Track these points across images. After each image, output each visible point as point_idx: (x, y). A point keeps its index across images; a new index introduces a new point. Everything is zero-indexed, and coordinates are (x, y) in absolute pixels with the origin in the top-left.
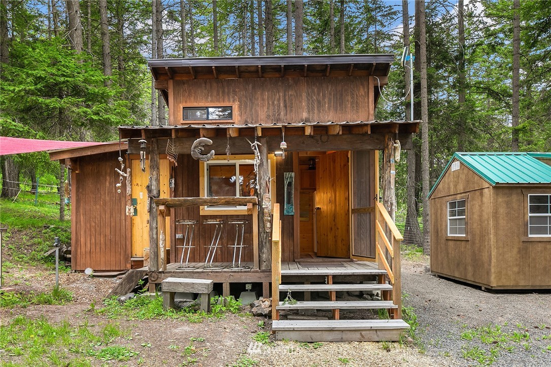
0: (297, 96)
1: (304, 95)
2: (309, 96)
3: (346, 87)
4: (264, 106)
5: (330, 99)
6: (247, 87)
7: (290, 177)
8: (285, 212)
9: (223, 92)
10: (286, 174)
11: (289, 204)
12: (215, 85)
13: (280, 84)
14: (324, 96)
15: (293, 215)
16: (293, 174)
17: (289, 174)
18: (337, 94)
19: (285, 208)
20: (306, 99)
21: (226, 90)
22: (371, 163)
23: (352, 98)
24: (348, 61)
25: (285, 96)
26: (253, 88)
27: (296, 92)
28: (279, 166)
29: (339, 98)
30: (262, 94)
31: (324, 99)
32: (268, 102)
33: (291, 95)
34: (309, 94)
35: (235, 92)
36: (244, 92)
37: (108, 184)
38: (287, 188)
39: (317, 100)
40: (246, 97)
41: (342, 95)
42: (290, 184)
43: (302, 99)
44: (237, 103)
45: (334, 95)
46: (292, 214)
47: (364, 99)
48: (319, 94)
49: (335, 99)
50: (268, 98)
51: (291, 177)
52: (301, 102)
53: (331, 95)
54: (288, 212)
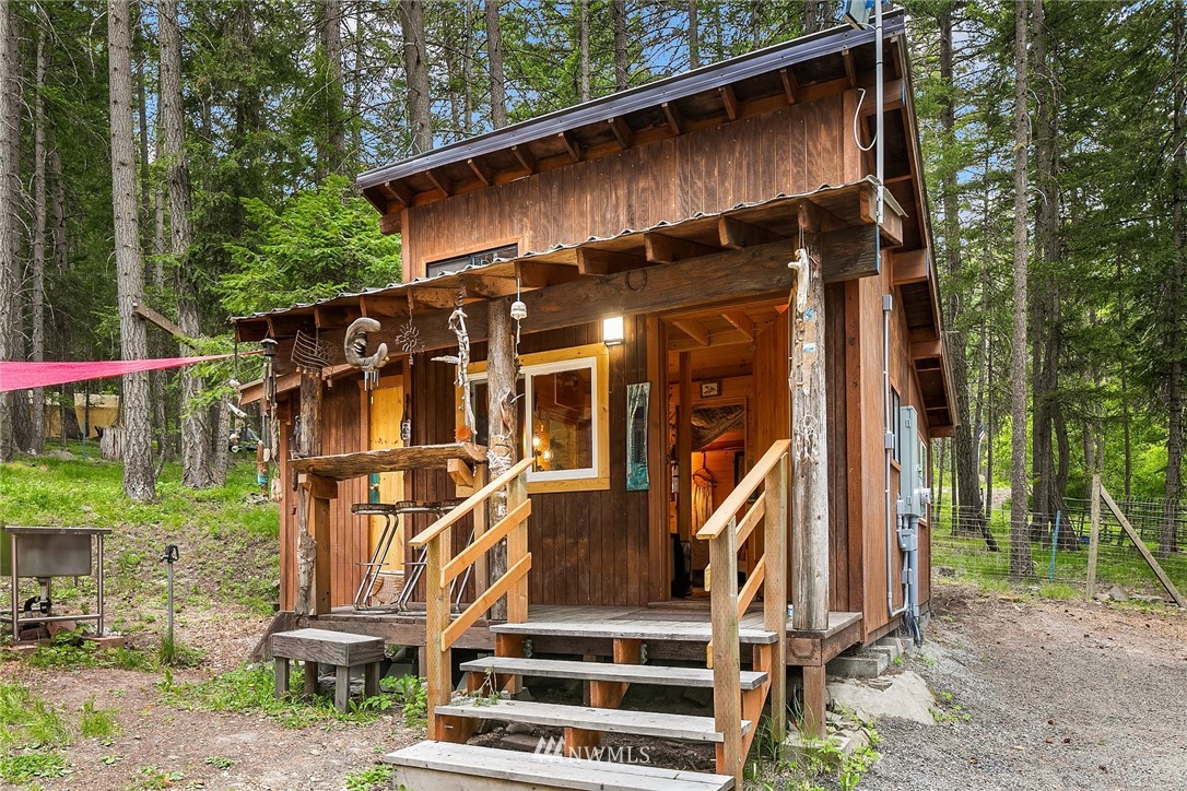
0: (657, 188)
1: (675, 182)
2: (686, 182)
3: (780, 136)
4: (583, 229)
5: (738, 179)
6: (548, 192)
7: (641, 395)
8: (629, 482)
9: (501, 214)
10: (631, 389)
11: (638, 462)
12: (484, 201)
13: (619, 167)
14: (723, 175)
15: (647, 491)
16: (647, 387)
17: (638, 387)
18: (756, 161)
19: (629, 471)
20: (679, 192)
21: (507, 208)
22: (847, 337)
23: (795, 165)
24: (772, 65)
25: (629, 195)
26: (562, 190)
27: (654, 179)
28: (616, 370)
29: (764, 172)
30: (579, 202)
31: (722, 183)
32: (593, 217)
33: (644, 190)
34: (686, 179)
35: (524, 210)
36: (542, 205)
37: (333, 442)
38: (635, 423)
39: (706, 186)
40: (546, 216)
41: (769, 161)
42: (639, 414)
43: (670, 194)
44: (528, 234)
45: (748, 165)
46: (645, 486)
47: (831, 160)
48: (709, 174)
49: (752, 177)
50: (592, 207)
51: (643, 395)
52: (666, 202)
53: (741, 168)
54: (636, 483)
